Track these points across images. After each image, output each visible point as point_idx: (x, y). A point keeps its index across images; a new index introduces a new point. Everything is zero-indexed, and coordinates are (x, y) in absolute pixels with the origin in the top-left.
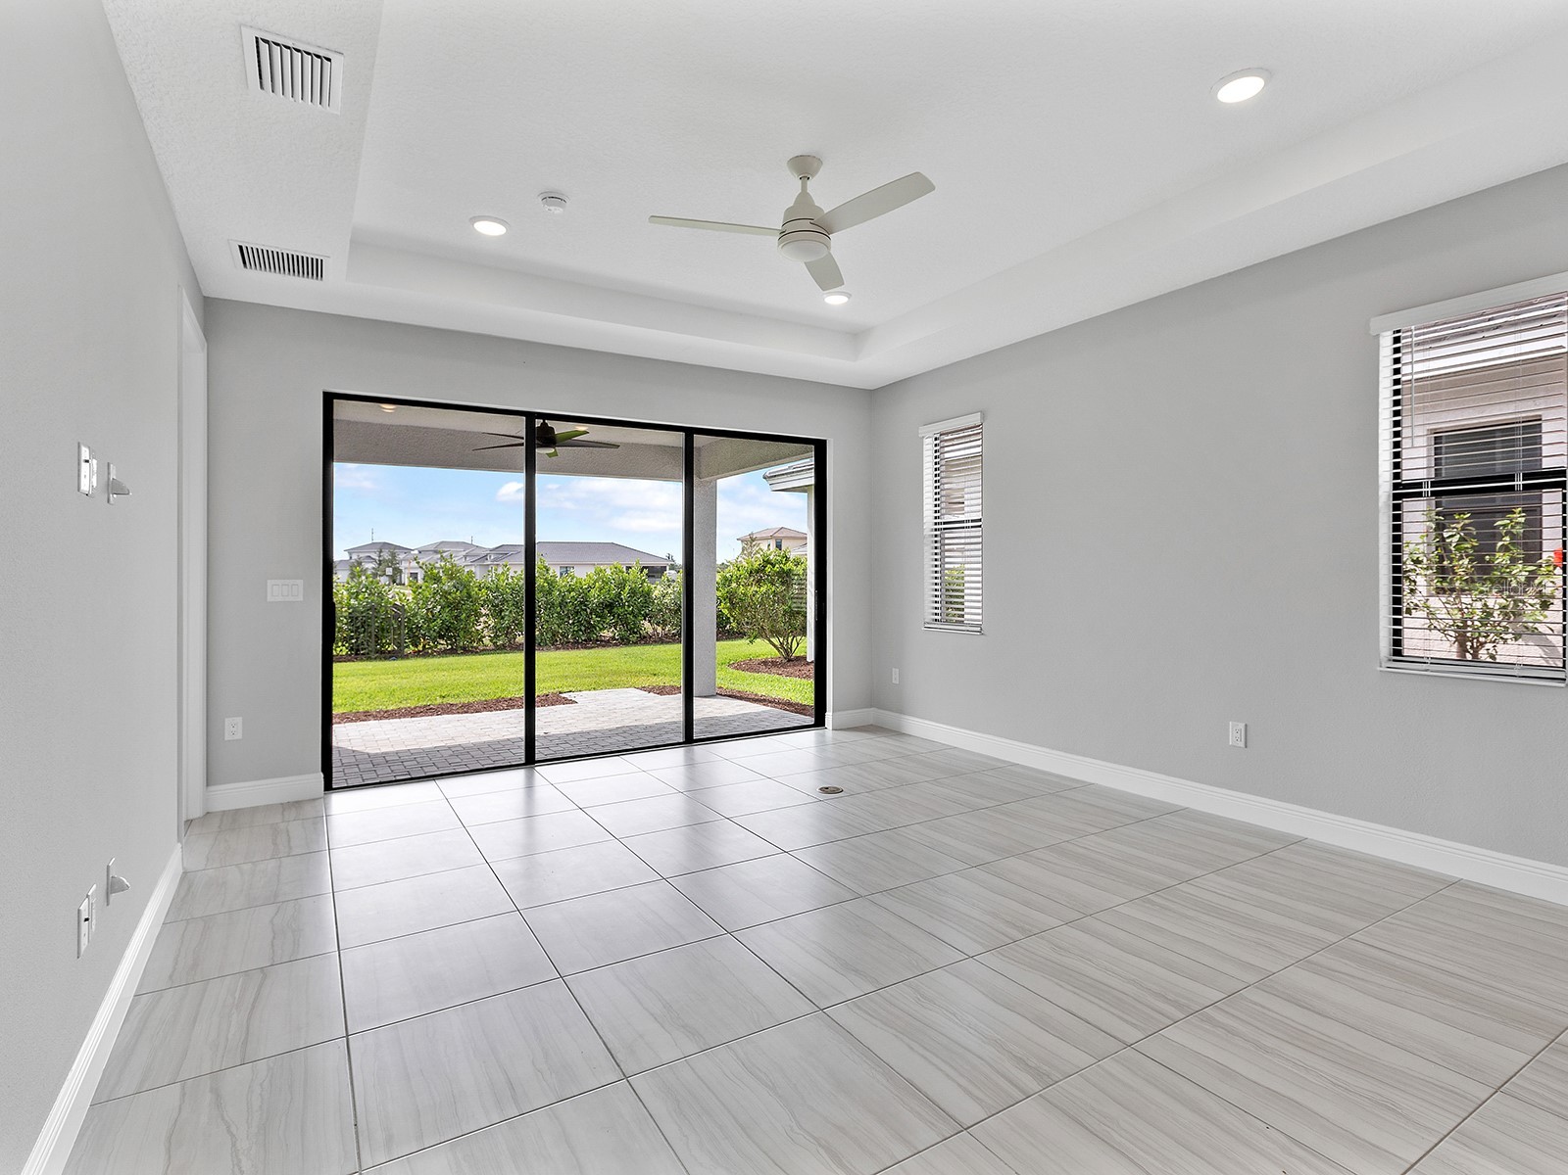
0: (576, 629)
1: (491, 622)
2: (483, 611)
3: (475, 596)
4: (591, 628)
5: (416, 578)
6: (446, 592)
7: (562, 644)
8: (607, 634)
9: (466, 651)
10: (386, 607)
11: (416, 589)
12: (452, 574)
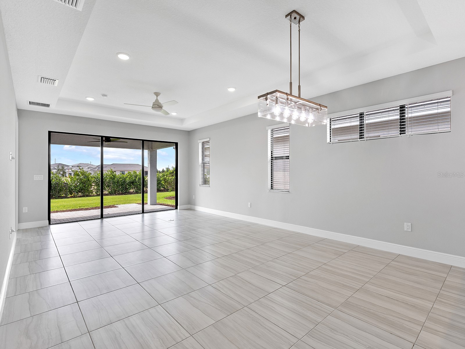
0: (122, 189)
1: (96, 188)
2: (93, 184)
3: (91, 180)
4: (126, 189)
5: (71, 175)
6: (81, 179)
7: (118, 194)
8: (132, 191)
9: (87, 196)
10: (61, 183)
11: (72, 178)
12: (83, 174)
